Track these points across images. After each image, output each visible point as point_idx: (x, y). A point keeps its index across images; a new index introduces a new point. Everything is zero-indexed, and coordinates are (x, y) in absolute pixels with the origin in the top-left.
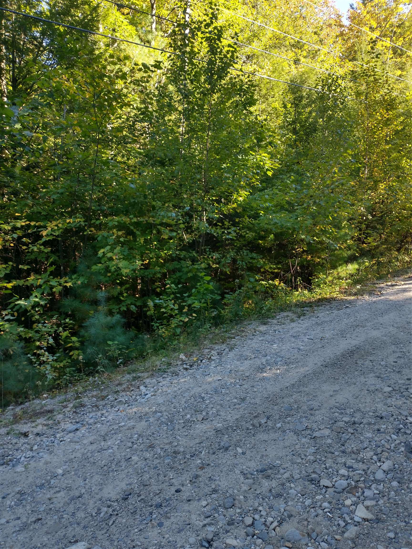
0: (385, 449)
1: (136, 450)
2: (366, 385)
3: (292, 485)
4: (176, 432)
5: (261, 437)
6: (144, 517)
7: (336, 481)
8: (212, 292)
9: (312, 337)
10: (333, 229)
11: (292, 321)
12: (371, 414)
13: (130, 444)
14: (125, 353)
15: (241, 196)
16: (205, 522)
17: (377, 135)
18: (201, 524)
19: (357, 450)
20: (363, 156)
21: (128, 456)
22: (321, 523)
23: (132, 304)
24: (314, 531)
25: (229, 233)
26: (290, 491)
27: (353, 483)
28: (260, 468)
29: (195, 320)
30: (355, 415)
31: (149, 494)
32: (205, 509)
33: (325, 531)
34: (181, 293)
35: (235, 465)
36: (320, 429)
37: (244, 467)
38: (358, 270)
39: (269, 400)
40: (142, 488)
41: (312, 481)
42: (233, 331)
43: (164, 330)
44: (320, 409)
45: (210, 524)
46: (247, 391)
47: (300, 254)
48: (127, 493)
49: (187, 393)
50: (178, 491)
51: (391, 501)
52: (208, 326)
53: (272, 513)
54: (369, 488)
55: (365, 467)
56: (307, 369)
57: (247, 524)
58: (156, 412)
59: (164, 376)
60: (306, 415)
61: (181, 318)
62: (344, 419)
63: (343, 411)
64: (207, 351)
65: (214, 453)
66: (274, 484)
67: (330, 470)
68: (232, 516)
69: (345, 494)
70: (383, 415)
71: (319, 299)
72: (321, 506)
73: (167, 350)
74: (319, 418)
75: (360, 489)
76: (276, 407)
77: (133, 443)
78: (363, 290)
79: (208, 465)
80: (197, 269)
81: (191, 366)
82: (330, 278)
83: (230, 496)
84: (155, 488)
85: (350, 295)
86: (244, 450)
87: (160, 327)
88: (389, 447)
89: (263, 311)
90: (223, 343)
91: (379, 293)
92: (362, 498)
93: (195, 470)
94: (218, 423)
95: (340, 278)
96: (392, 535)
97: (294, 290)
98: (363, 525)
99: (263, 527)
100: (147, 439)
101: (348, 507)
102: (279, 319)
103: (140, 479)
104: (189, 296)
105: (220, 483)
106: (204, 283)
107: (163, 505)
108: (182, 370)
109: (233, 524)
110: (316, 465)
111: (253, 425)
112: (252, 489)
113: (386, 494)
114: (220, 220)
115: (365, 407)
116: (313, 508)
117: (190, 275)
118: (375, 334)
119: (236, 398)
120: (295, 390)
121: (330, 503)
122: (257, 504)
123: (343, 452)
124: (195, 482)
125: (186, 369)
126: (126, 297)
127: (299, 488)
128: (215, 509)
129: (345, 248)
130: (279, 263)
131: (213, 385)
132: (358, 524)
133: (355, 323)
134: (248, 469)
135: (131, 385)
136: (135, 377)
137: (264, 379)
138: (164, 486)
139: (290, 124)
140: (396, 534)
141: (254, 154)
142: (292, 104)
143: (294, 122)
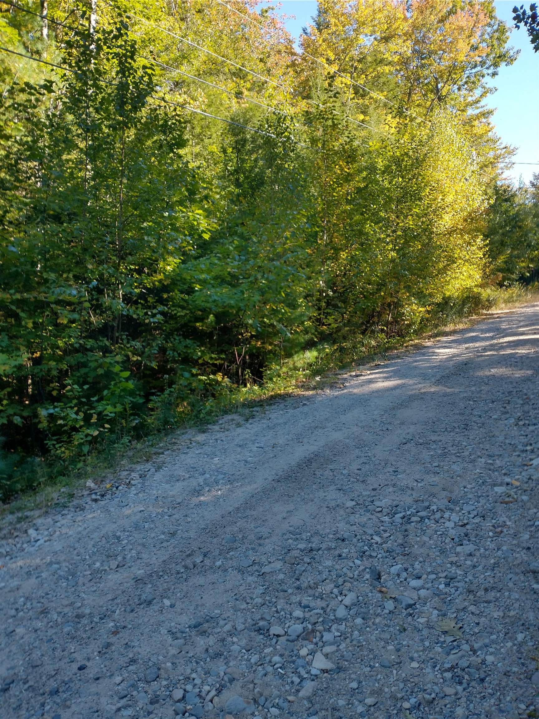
0: (347, 578)
1: (22, 619)
2: (326, 500)
3: (235, 639)
4: (79, 588)
5: (195, 581)
6: (33, 712)
7: (289, 627)
8: (132, 393)
9: (262, 445)
10: (286, 308)
11: (239, 425)
12: (331, 536)
13: (13, 612)
14: (7, 484)
15: (169, 265)
16: (119, 705)
17: (337, 193)
18: (114, 708)
19: (314, 583)
20: (321, 218)
21: (11, 629)
22: (271, 683)
23: (15, 414)
24: (261, 695)
25: (154, 316)
26: (231, 648)
27: (310, 627)
28: (193, 622)
29: (107, 432)
30: (313, 539)
31: (41, 678)
32: (120, 687)
33: (276, 692)
34: (88, 397)
35: (160, 624)
36: (270, 562)
37: (173, 624)
38: (317, 358)
39: (207, 531)
40: (30, 670)
41: (259, 630)
42: (161, 445)
43: (63, 449)
44: (271, 536)
45: (126, 707)
46: (179, 522)
47: (247, 339)
48: (8, 681)
49: (96, 534)
50: (80, 669)
51: (354, 643)
52: (126, 440)
53: (209, 679)
54: (329, 630)
55: (324, 604)
56: (255, 486)
57: (176, 699)
58: (51, 563)
59: (63, 512)
60: (253, 546)
61: (88, 431)
62: (300, 546)
63: (298, 536)
64: (126, 473)
65: (132, 611)
66: (211, 640)
67: (282, 613)
68: (156, 691)
69: (300, 642)
70: (345, 536)
71: (272, 396)
72: (270, 662)
73: (69, 476)
74: (269, 548)
75: (318, 633)
76: (215, 540)
77: (17, 609)
78: (324, 383)
79: (124, 627)
80: (110, 363)
81: (103, 496)
82: (284, 369)
83: (153, 665)
84: (49, 668)
85: (308, 389)
86: (173, 602)
87: (57, 446)
88: (352, 576)
89: (202, 415)
90: (147, 461)
91: (342, 386)
92: (320, 644)
93: (105, 637)
94: (139, 569)
95: (296, 369)
96: (354, 685)
97: (241, 386)
98: (321, 678)
99: (197, 700)
100: (39, 602)
101: (304, 657)
102: (222, 424)
103: (27, 659)
104: (98, 401)
105: (140, 650)
106: (121, 382)
107: (61, 690)
108: (90, 503)
109: (157, 702)
110: (265, 610)
111: (186, 567)
112: (183, 652)
113: (349, 635)
114: (141, 296)
115: (323, 529)
116: (261, 665)
117: (100, 371)
118: (337, 436)
119: (164, 533)
120: (240, 515)
121: (281, 656)
122: (189, 671)
123: (298, 588)
124: (105, 653)
125: (96, 501)
126: (7, 405)
127: (243, 642)
128: (133, 686)
129: (301, 331)
130: (222, 352)
131: (133, 519)
132: (315, 678)
133: (313, 424)
134: (178, 626)
135: (15, 529)
136: (21, 518)
137: (200, 504)
138: (62, 663)
139: (231, 174)
140: (360, 682)
141: (184, 210)
142: (233, 148)
143: (237, 171)
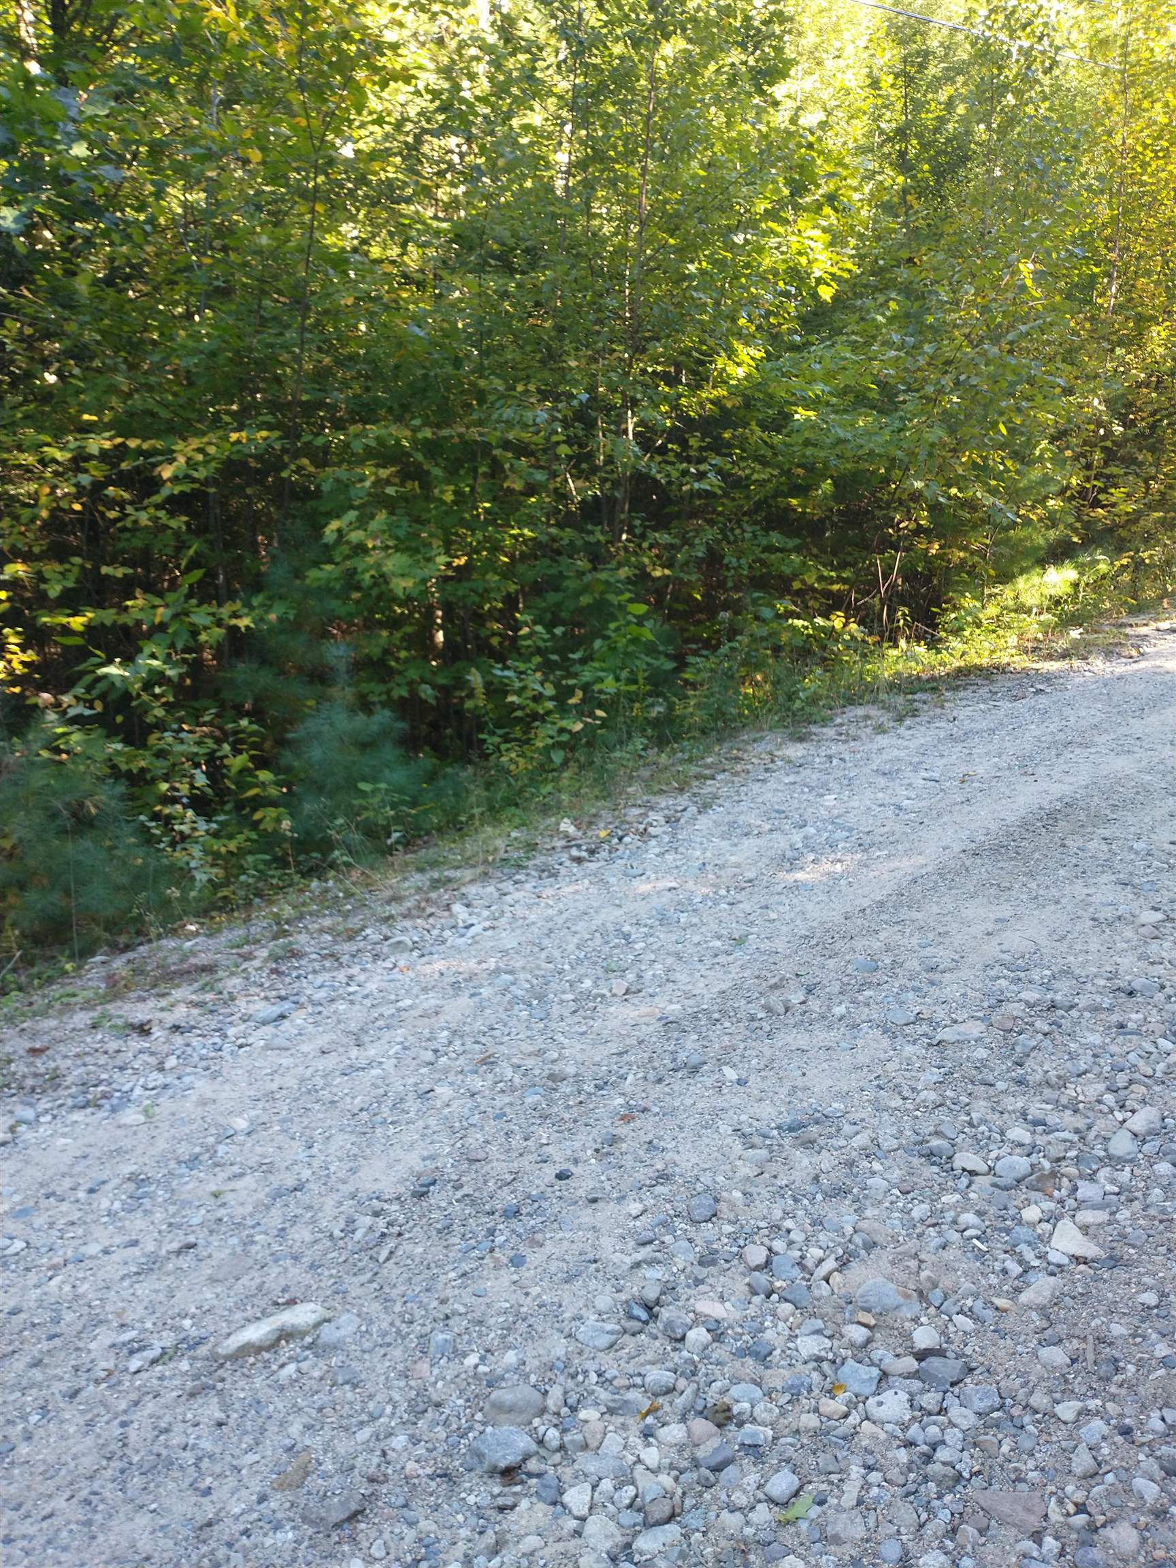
0: (1137, 1076)
1: (446, 1071)
2: (1089, 905)
3: (876, 1166)
4: (553, 1025)
5: (789, 1039)
6: (472, 1242)
7: (998, 1159)
8: (651, 649)
9: (936, 775)
10: (1009, 463)
11: (880, 730)
12: (1102, 982)
13: (429, 1056)
14: (409, 815)
15: (738, 364)
16: (639, 1257)
17: (1152, 175)
18: (628, 1260)
19: (1059, 1077)
20: (1107, 240)
21: (425, 1087)
22: (957, 1265)
23: (423, 681)
24: (935, 1286)
25: (701, 476)
26: (869, 1182)
27: (1047, 1165)
28: (787, 1119)
29: (601, 727)
30: (1056, 984)
31: (485, 1182)
32: (638, 1223)
33: (966, 1285)
34: (563, 652)
35: (717, 1113)
36: (955, 1022)
37: (744, 1118)
38: (1076, 585)
39: (813, 942)
40: (465, 1166)
41: (930, 1155)
42: (709, 760)
43: (513, 755)
44: (957, 968)
45: (651, 1262)
46: (751, 918)
47: (906, 537)
48: (423, 1180)
49: (582, 923)
50: (562, 1176)
51: (1152, 1212)
52: (639, 742)
53: (821, 1236)
54: (1092, 1177)
55: (1081, 1123)
56: (921, 860)
57: (753, 1264)
58: (497, 972)
59: (517, 877)
60: (917, 984)
61: (564, 722)
62: (1023, 996)
63: (1022, 975)
64: (636, 811)
65: (660, 1081)
66: (826, 1161)
67: (983, 1128)
68: (711, 1243)
69: (1022, 1194)
70: (1137, 985)
71: (959, 670)
72: (955, 1222)
73: (524, 809)
74: (952, 991)
75: (1065, 1180)
76: (831, 963)
77: (436, 1051)
78: (1088, 644)
79: (645, 1110)
80: (607, 583)
81: (592, 852)
82: (992, 610)
83: (705, 1191)
84: (500, 1168)
85: (1050, 657)
86: (744, 1074)
87: (503, 747)
88: (1150, 1072)
89: (798, 704)
90: (681, 790)
91: (1134, 653)
92: (1070, 1203)
93: (608, 1123)
94: (671, 1002)
95: (1021, 609)
96: (1150, 1298)
97: (886, 645)
98: (1072, 1274)
99: (796, 1272)
100: (477, 1042)
101: (1032, 1225)
102: (841, 725)
103: (459, 1145)
104: (583, 661)
105: (677, 1158)
106: (629, 623)
107: (524, 1211)
108: (568, 863)
109: (713, 1263)
110: (942, 1115)
111: (768, 1009)
112: (766, 1175)
113: (1139, 1194)
114: (674, 435)
115: (1083, 965)
116: (934, 1225)
117: (585, 600)
118: (1121, 765)
119: (719, 938)
120: (885, 917)
121: (980, 1213)
122: (778, 1214)
123: (1020, 1082)
124: (608, 1154)
125: (579, 860)
126: (406, 661)
127: (896, 1175)
128: (664, 1224)
129: (1041, 520)
130: (843, 566)
131: (655, 902)
132: (1057, 1270)
133: (1060, 736)
134: (755, 1123)
135: (427, 900)
136: (438, 881)
137: (796, 887)
138: (524, 1161)
139: (889, 139)
140: (1163, 1295)
141: (780, 229)
142: (897, 76)
143: (902, 133)
